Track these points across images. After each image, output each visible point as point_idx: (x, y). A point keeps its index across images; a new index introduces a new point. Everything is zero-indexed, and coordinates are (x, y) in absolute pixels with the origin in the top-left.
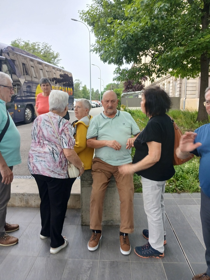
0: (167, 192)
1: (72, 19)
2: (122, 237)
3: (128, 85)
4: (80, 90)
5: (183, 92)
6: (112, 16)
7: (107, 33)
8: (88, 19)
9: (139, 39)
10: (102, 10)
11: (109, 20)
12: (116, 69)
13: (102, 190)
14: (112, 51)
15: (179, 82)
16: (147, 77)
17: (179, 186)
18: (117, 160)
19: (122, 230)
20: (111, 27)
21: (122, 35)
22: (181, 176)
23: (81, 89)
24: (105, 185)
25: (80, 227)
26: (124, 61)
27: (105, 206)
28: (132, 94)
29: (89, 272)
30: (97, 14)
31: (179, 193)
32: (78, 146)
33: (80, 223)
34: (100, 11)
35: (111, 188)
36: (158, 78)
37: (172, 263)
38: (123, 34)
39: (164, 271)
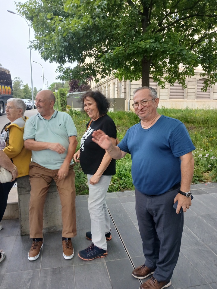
0: (112, 191)
1: (9, 11)
2: (65, 242)
3: (74, 85)
4: (20, 89)
5: (127, 93)
6: (52, 12)
7: (46, 29)
8: (26, 12)
9: (81, 37)
10: (41, 4)
11: (49, 16)
12: (58, 67)
13: (41, 195)
14: (53, 49)
15: (123, 83)
16: (93, 77)
17: (122, 185)
18: (56, 164)
19: (64, 235)
20: (51, 23)
21: (64, 33)
22: (124, 175)
23: (22, 88)
24: (45, 190)
25: (20, 237)
26: (67, 59)
27: (47, 213)
28: (78, 95)
29: (29, 284)
30: (36, 8)
31: (122, 191)
32: (10, 150)
33: (19, 233)
34: (39, 5)
35: (52, 193)
36: (102, 79)
37: (115, 260)
38: (64, 31)
39: (106, 269)
